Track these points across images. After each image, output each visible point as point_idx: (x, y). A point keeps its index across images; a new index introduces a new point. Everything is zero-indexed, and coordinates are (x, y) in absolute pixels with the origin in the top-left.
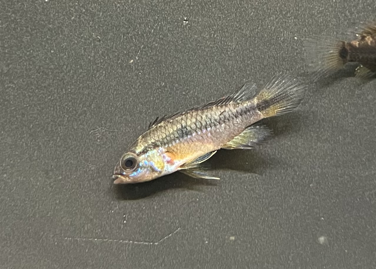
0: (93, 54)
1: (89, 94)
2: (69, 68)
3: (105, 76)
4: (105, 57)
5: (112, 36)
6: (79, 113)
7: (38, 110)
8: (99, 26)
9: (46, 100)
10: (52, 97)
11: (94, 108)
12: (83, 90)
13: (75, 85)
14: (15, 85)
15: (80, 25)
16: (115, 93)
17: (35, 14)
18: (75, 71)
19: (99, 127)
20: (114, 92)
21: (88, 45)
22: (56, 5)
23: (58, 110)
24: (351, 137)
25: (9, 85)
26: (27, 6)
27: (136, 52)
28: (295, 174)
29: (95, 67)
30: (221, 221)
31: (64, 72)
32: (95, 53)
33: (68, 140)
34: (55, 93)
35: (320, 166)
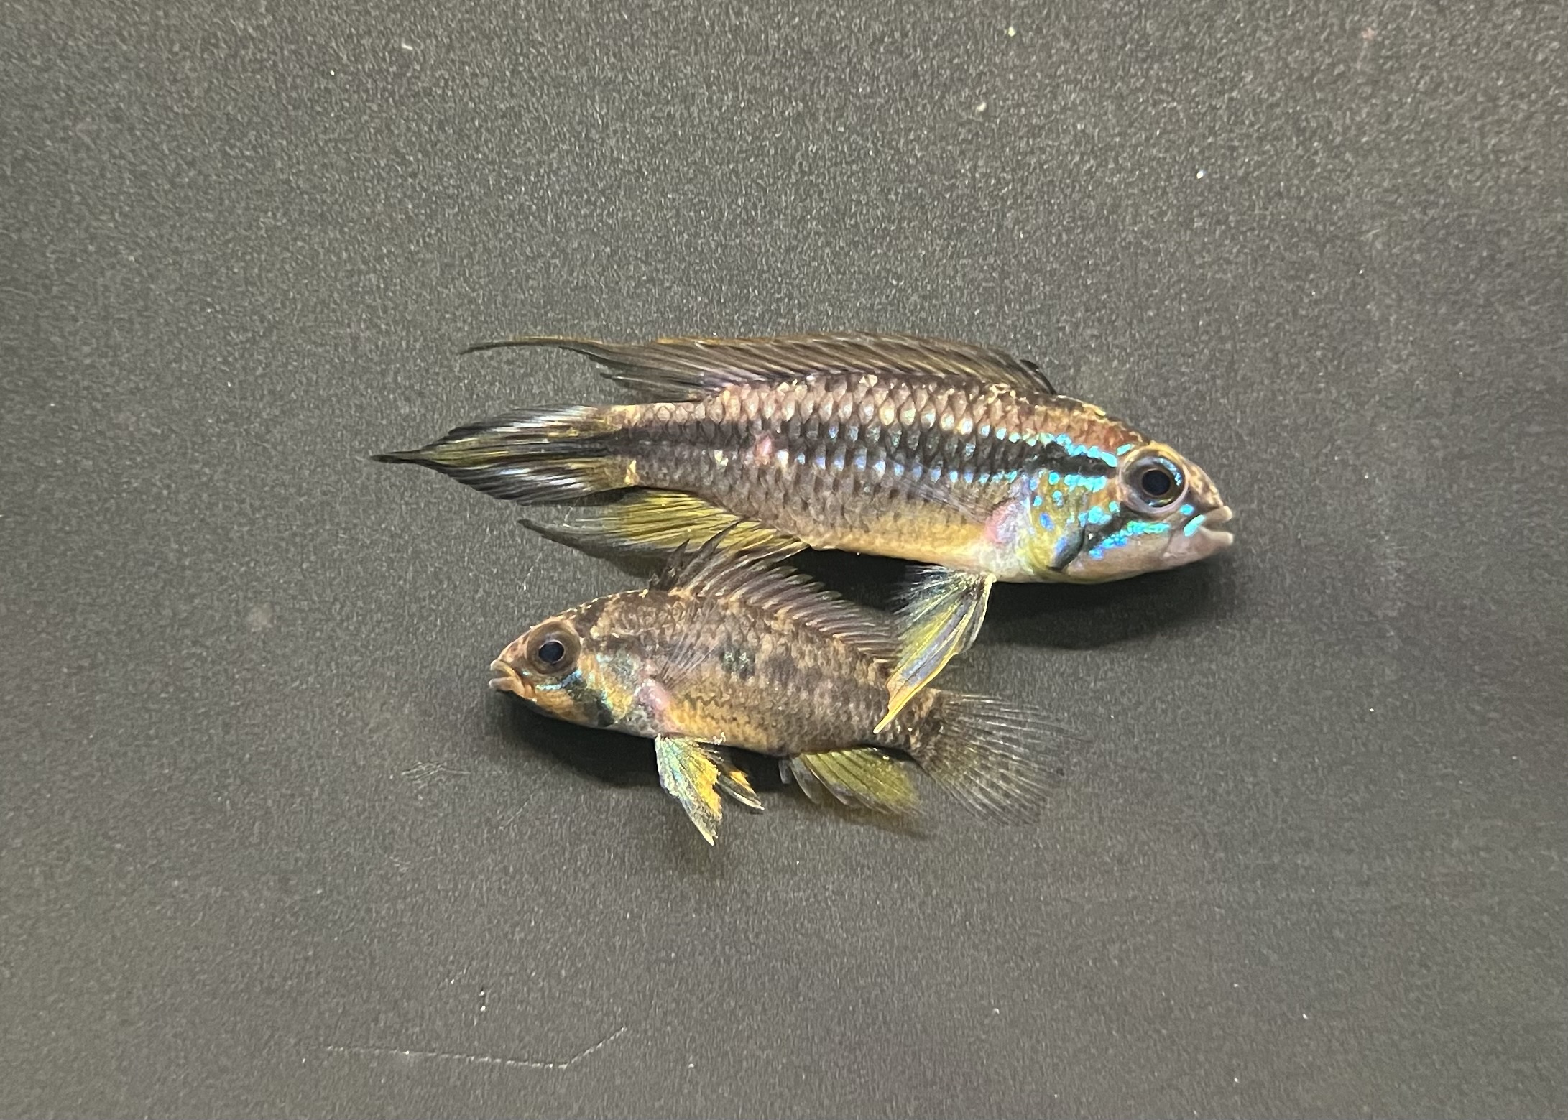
0: (410, 576)
1: (397, 679)
2: (347, 609)
3: (441, 631)
4: (441, 582)
5: (461, 528)
6: (371, 725)
7: (264, 715)
8: (428, 504)
9: (287, 691)
10: (301, 684)
11: (411, 712)
12: (382, 666)
13: (362, 655)
14: (207, 648)
15: (379, 499)
16: (466, 675)
17: (264, 469)
18: (364, 619)
19: (424, 763)
20: (463, 673)
21: (398, 551)
22: (318, 446)
23: (318, 717)
24: (1075, 801)
25: (193, 650)
26: (242, 447)
27: (522, 571)
28: (926, 895)
29: (414, 607)
30: (733, 1011)
31: (335, 619)
32: (416, 571)
33: (341, 796)
34: (310, 674)
35: (995, 875)
